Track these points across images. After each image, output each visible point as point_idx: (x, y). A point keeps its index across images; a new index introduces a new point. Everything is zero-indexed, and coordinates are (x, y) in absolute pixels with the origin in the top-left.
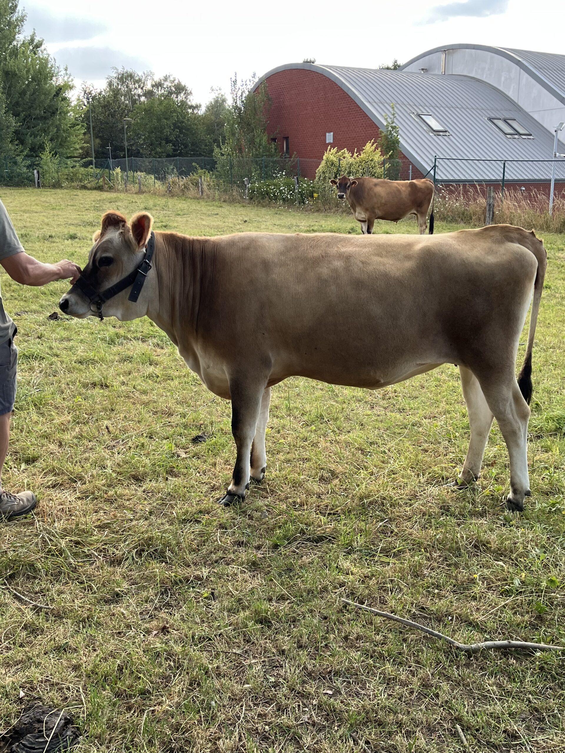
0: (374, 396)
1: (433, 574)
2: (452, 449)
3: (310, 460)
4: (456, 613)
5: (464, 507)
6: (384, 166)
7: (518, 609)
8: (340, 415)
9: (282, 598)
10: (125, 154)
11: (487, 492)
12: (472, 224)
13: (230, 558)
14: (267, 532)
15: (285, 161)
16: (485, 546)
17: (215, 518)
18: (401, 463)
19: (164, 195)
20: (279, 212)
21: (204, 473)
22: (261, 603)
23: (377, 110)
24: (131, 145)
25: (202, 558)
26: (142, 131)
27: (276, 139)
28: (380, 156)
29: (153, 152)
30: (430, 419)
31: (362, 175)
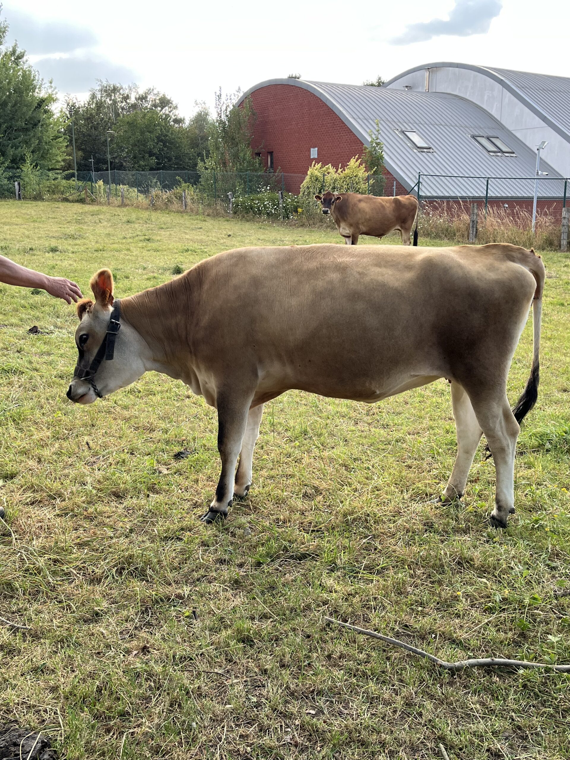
0: (358, 412)
1: (417, 591)
2: (436, 466)
3: (294, 476)
4: (440, 631)
5: (448, 524)
6: (368, 182)
7: (501, 626)
8: (324, 431)
9: (264, 617)
10: (108, 167)
11: (470, 508)
12: (456, 240)
13: (212, 576)
14: (250, 550)
15: (269, 175)
16: (468, 563)
17: (197, 536)
18: (385, 479)
19: (147, 209)
20: (263, 227)
21: (186, 490)
22: (243, 621)
23: (361, 126)
24: (114, 157)
25: (183, 577)
26: (126, 144)
27: (260, 153)
28: (365, 172)
29: (136, 165)
30: (414, 435)
31: (347, 191)
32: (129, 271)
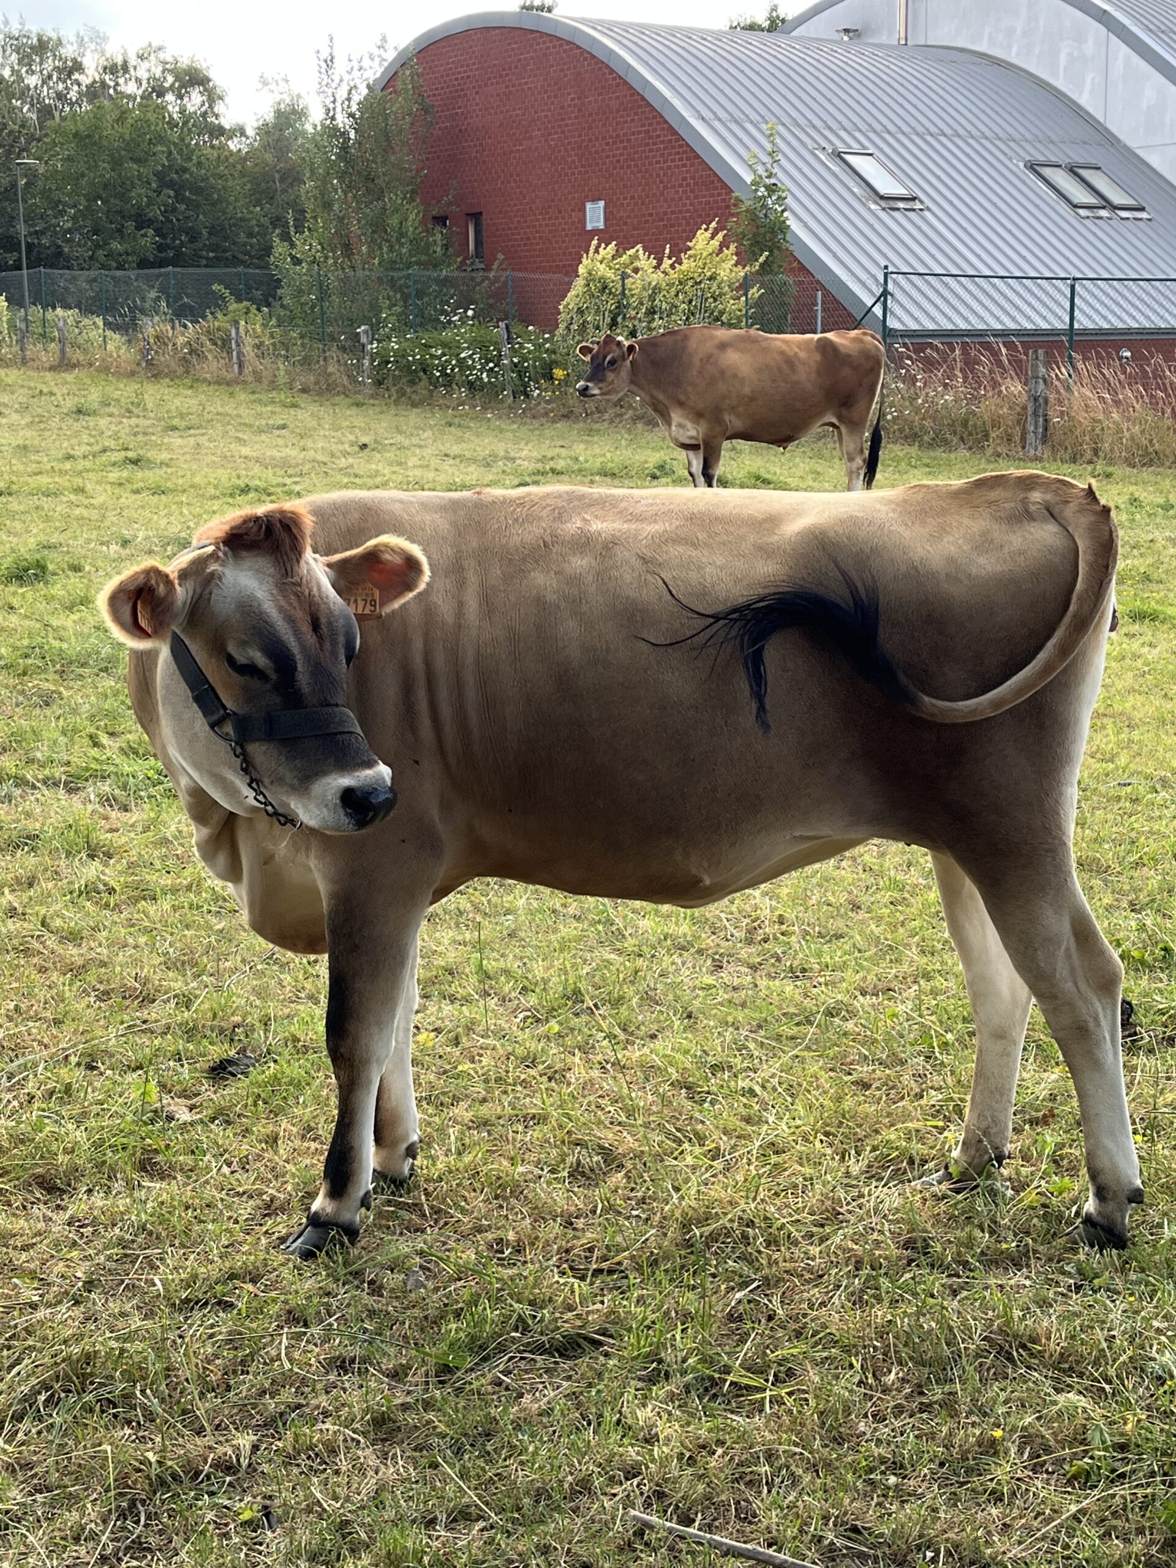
0: (722, 934)
1: (884, 1431)
2: (937, 1080)
3: (545, 1119)
4: (947, 1540)
5: (970, 1243)
6: (746, 294)
7: (1114, 1522)
8: (629, 991)
9: (462, 1516)
10: (20, 259)
11: (1029, 1197)
12: (989, 452)
13: (318, 1407)
14: (422, 1330)
15: (473, 279)
16: (1024, 1346)
17: (273, 1294)
18: (798, 1122)
19: (133, 374)
20: (456, 421)
21: (244, 1164)
22: (402, 1532)
23: (724, 139)
24: (36, 232)
25: (235, 1411)
26: (69, 195)
27: (446, 218)
28: (736, 265)
29: (100, 253)
30: (877, 995)
31: (688, 319)
32: (83, 552)
